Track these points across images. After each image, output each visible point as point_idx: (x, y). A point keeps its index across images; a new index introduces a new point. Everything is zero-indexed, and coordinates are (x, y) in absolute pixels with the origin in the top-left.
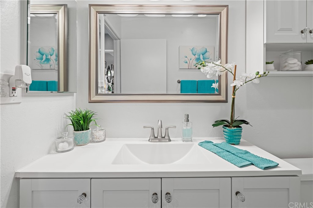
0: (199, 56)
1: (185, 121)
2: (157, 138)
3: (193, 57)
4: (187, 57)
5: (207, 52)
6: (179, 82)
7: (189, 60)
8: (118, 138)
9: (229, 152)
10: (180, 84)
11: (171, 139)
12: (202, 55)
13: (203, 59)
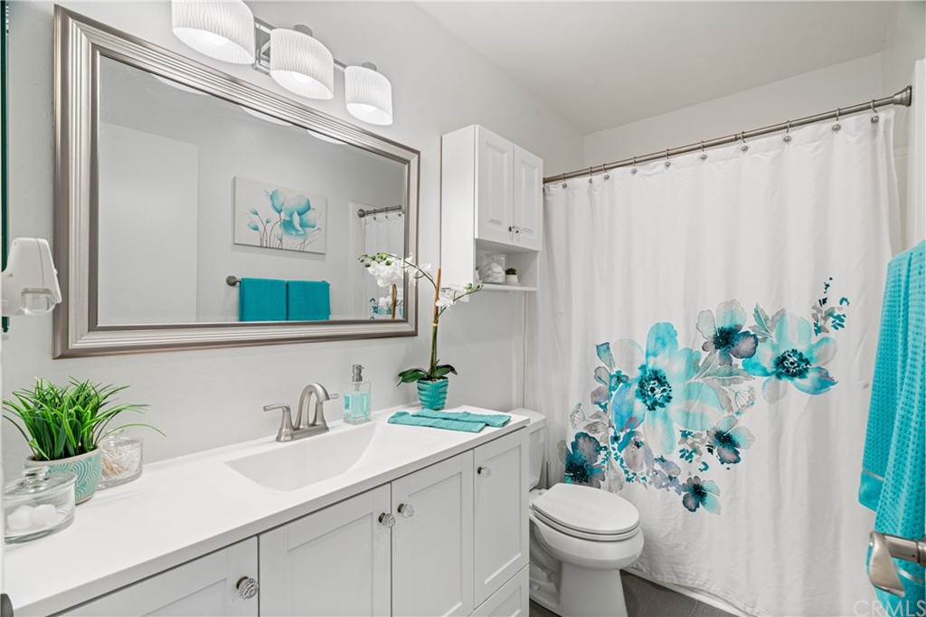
0: (291, 215)
1: (353, 381)
2: (298, 429)
3: (275, 217)
4: (257, 214)
5: (309, 208)
6: (231, 282)
7: (265, 223)
8: (172, 458)
9: (447, 419)
10: (235, 291)
11: (328, 425)
12: (299, 214)
13: (301, 225)
